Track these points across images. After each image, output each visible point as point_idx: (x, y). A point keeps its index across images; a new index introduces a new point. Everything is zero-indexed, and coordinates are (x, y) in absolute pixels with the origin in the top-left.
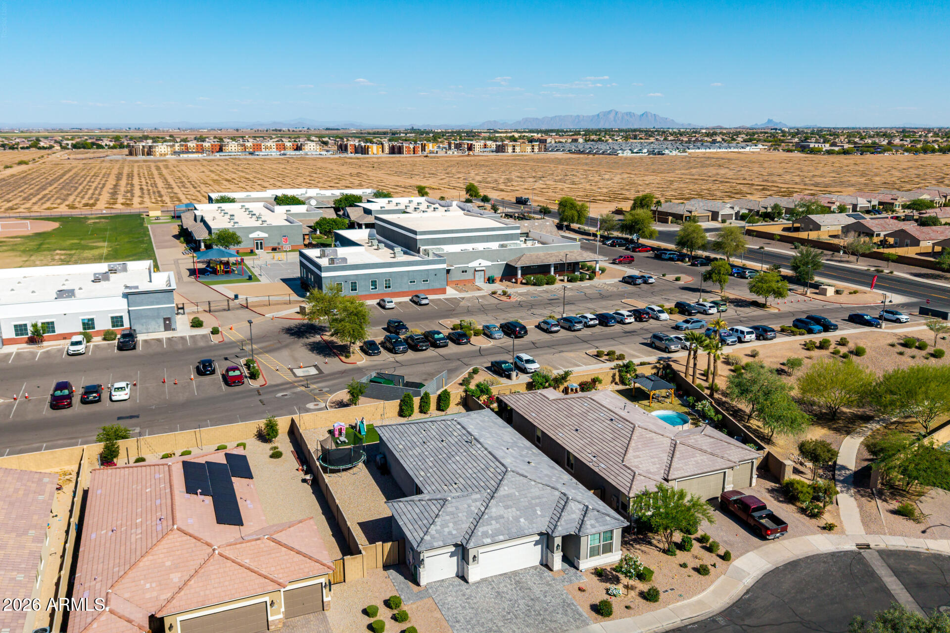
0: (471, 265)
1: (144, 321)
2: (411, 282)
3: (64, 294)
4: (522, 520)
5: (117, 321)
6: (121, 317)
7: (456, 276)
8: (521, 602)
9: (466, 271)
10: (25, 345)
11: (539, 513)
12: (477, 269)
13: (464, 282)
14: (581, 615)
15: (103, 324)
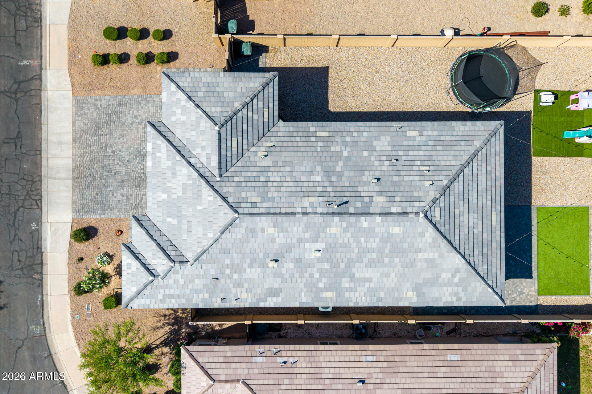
14: (87, 212)
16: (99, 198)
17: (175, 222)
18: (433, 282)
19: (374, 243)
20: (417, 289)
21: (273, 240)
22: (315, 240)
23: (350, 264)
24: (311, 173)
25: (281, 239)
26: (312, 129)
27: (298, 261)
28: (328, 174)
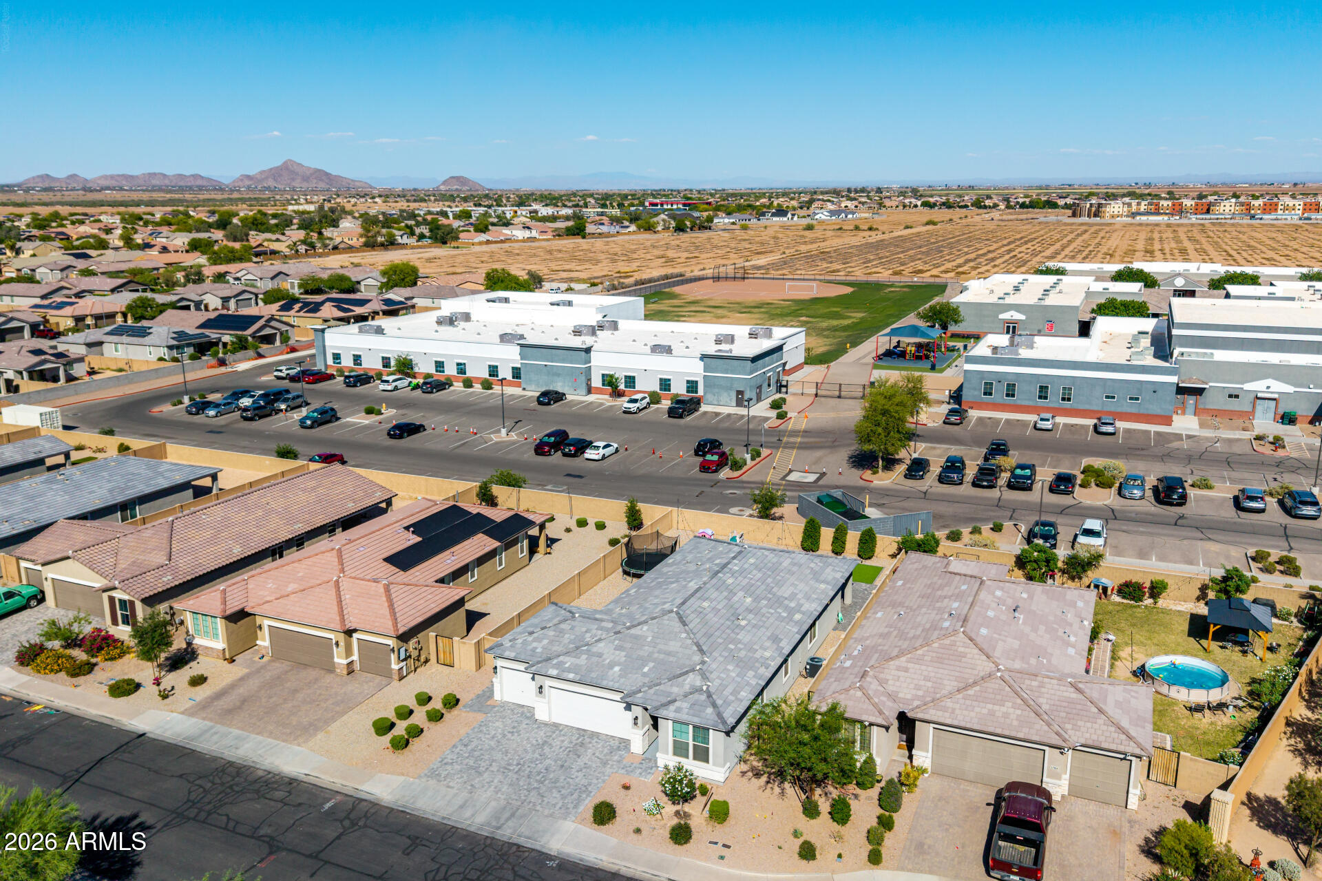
0: (1247, 387)
1: (716, 390)
2: (1107, 397)
3: (658, 349)
4: (617, 669)
5: (692, 386)
6: (697, 382)
7: (1209, 401)
9: (1237, 396)
10: (607, 397)
11: (646, 670)
12: (1260, 395)
13: (1231, 415)
15: (679, 388)
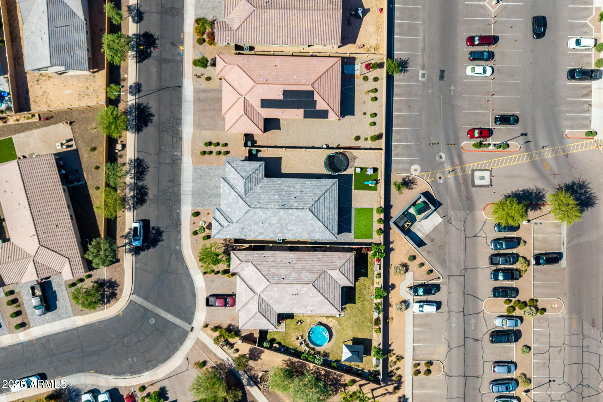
4: (226, 202)
8: (210, 192)
11: (228, 209)
14: (197, 207)
16: (201, 201)
17: (230, 210)
18: (313, 231)
19: (294, 218)
20: (308, 233)
21: (261, 216)
22: (275, 216)
23: (286, 224)
24: (274, 195)
25: (264, 216)
26: (275, 181)
27: (269, 223)
28: (280, 195)
